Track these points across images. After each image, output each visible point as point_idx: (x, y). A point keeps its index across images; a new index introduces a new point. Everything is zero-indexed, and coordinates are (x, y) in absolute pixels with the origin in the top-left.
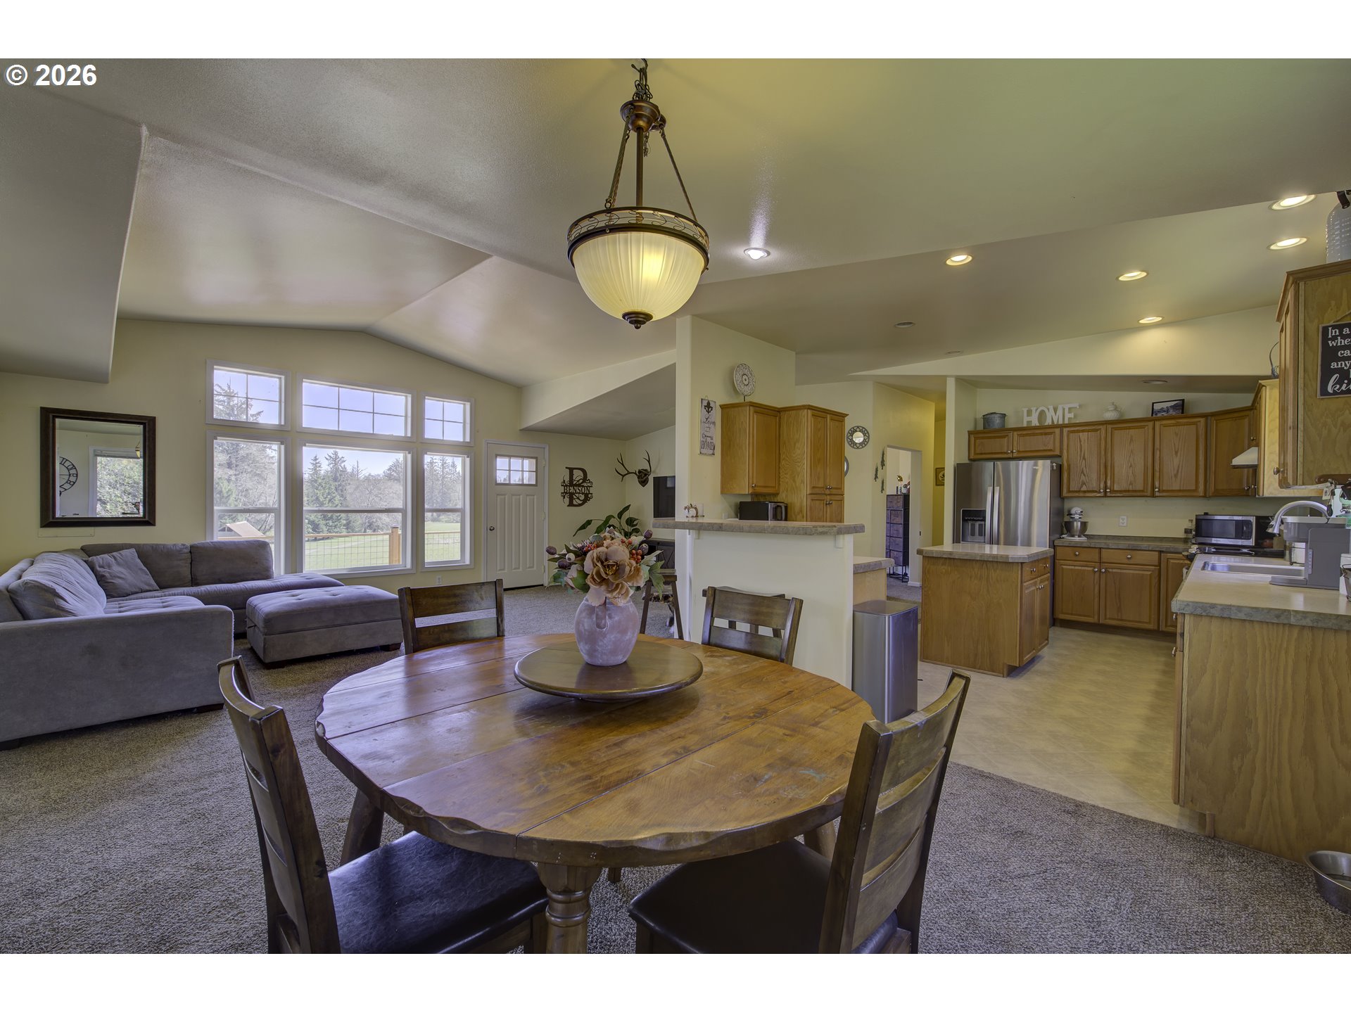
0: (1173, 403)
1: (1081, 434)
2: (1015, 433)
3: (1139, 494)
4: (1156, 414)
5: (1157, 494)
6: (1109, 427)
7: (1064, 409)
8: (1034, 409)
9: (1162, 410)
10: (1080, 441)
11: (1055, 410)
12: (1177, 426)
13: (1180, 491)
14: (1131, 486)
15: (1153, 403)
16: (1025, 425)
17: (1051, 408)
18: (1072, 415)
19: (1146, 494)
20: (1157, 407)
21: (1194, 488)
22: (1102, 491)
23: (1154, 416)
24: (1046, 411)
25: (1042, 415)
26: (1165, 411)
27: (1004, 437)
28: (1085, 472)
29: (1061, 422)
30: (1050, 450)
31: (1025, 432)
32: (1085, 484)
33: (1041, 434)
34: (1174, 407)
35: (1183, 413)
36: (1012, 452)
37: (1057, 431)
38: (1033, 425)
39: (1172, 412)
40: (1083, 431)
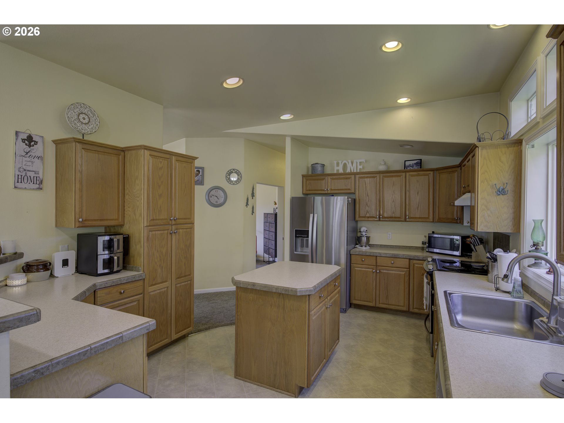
0: (416, 162)
1: (366, 179)
2: (329, 177)
3: (398, 219)
4: (407, 168)
5: (408, 220)
6: (382, 175)
7: (357, 163)
8: (340, 162)
9: (410, 166)
10: (366, 184)
11: (352, 163)
12: (417, 176)
13: (420, 218)
14: (393, 214)
15: (405, 161)
16: (335, 172)
17: (350, 161)
18: (361, 167)
19: (401, 220)
20: (407, 163)
21: (427, 217)
22: (377, 217)
23: (406, 169)
24: (347, 163)
25: (345, 166)
26: (411, 166)
27: (323, 179)
28: (368, 204)
29: (355, 171)
30: (349, 189)
31: (334, 177)
32: (368, 212)
33: (344, 178)
34: (416, 164)
35: (421, 168)
36: (327, 190)
37: (353, 176)
38: (340, 172)
39: (415, 168)
40: (367, 177)
